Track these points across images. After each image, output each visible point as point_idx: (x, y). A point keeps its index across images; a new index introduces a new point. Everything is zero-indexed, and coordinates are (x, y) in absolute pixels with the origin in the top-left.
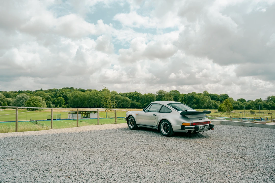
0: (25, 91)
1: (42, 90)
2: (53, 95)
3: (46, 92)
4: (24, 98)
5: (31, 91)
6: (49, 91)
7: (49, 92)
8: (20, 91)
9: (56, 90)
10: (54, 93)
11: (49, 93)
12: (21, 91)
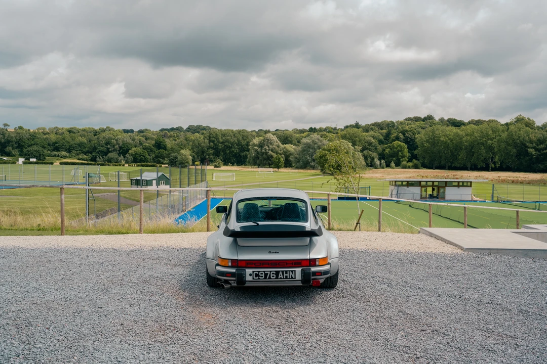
0: (323, 128)
1: (357, 126)
2: (382, 138)
3: (367, 129)
4: (316, 145)
5: (335, 129)
6: (373, 127)
7: (372, 129)
8: (311, 128)
9: (390, 125)
10: (385, 131)
11: (371, 133)
12: (313, 128)
